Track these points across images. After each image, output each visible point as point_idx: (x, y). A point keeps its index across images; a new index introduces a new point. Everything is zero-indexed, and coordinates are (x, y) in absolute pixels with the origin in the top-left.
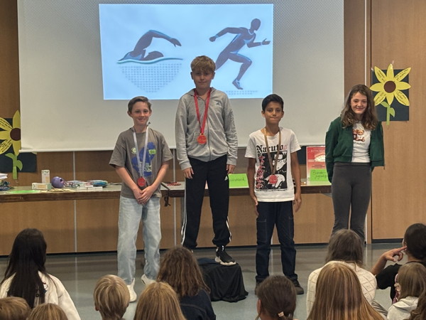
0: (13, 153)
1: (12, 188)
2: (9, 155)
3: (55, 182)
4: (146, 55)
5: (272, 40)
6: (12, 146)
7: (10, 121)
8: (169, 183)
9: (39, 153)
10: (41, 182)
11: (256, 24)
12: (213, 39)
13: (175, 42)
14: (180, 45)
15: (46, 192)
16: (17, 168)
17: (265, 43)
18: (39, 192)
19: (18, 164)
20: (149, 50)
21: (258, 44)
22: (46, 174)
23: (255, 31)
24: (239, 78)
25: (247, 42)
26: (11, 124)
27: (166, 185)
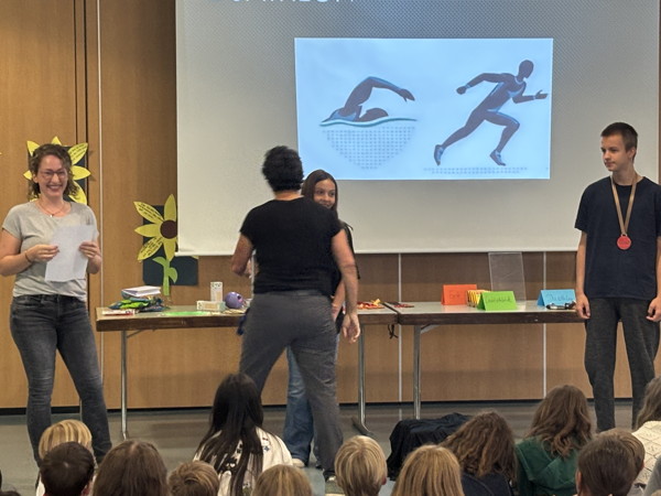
0: (165, 257)
1: (168, 309)
2: (158, 260)
3: (231, 300)
4: (363, 113)
5: (550, 92)
6: (162, 247)
7: (160, 210)
8: (396, 304)
9: (201, 257)
10: (209, 300)
11: (527, 68)
12: (461, 91)
13: (406, 95)
14: (413, 99)
15: (218, 314)
16: (170, 280)
17: (540, 96)
18: (208, 314)
19: (171, 273)
20: (366, 106)
21: (530, 98)
22: (217, 288)
23: (525, 79)
24: (500, 148)
25: (512, 94)
26: (162, 215)
27: (393, 306)
